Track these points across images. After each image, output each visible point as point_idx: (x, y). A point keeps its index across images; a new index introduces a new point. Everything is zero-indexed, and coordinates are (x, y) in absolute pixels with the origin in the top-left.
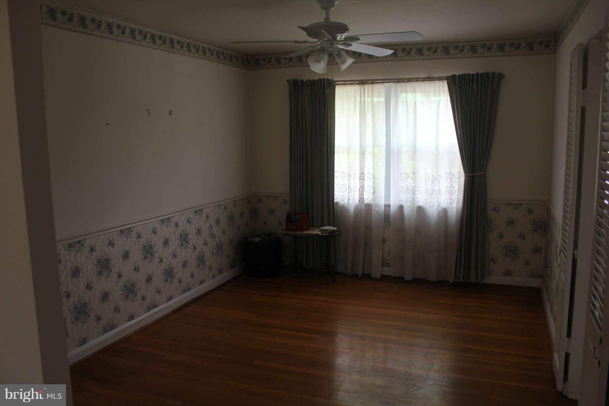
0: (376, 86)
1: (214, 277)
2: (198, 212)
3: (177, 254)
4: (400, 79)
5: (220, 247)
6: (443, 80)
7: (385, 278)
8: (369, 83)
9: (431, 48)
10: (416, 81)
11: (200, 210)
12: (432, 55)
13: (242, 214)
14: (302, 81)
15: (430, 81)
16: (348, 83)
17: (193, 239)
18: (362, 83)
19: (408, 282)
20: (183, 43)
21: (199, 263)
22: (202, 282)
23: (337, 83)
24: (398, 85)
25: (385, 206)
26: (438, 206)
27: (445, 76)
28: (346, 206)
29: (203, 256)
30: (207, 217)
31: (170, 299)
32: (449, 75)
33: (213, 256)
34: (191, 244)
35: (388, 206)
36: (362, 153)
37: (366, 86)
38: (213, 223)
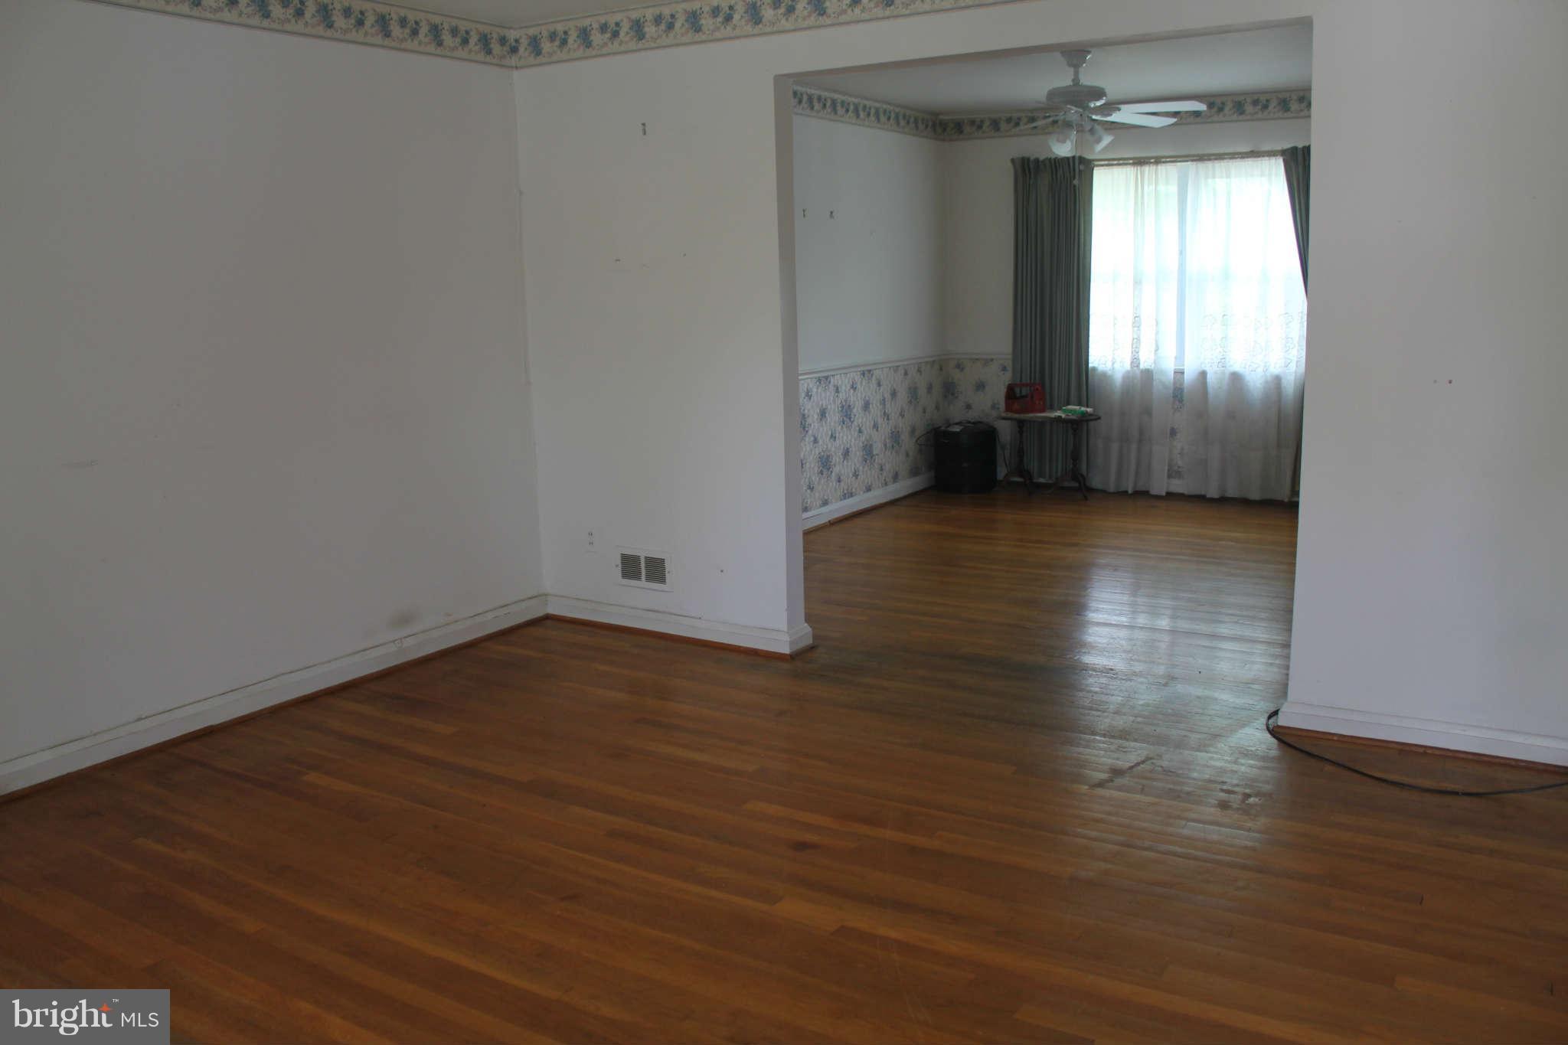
0: (1162, 169)
1: (886, 484)
2: (867, 373)
3: (837, 435)
4: (1204, 155)
5: (895, 436)
6: (1277, 156)
7: (1170, 496)
8: (1151, 163)
9: (1258, 100)
10: (1231, 158)
11: (869, 371)
12: (1260, 113)
13: (930, 388)
14: (1037, 161)
15: (1255, 157)
16: (1115, 162)
17: (859, 417)
18: (1140, 162)
19: (1212, 500)
20: (849, 104)
21: (866, 457)
22: (869, 489)
23: (1096, 163)
24: (1201, 165)
25: (1175, 372)
26: (1266, 371)
27: (1280, 148)
28: (1110, 373)
29: (871, 446)
30: (879, 385)
31: (825, 503)
32: (1287, 145)
33: (886, 449)
34: (855, 423)
35: (1180, 373)
36: (1137, 283)
37: (1146, 169)
38: (888, 396)
